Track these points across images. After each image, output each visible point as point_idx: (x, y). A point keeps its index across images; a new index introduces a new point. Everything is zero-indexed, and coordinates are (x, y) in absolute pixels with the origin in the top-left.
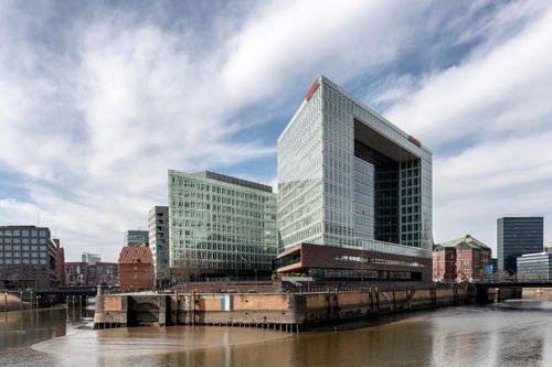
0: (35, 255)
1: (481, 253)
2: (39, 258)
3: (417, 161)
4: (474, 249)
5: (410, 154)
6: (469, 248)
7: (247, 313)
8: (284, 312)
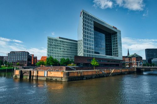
0: (24, 58)
1: (139, 58)
2: (25, 59)
3: (116, 33)
4: (136, 57)
5: (114, 31)
6: (135, 57)
7: (51, 77)
8: (62, 78)
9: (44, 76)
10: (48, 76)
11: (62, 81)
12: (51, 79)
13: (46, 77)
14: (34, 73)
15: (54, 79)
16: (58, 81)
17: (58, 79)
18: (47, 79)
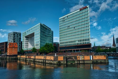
7: (96, 60)
8: (105, 60)
9: (90, 59)
10: (94, 59)
11: (105, 63)
12: (96, 62)
13: (92, 60)
14: (80, 58)
15: (99, 61)
16: (103, 63)
17: (102, 61)
18: (93, 62)
